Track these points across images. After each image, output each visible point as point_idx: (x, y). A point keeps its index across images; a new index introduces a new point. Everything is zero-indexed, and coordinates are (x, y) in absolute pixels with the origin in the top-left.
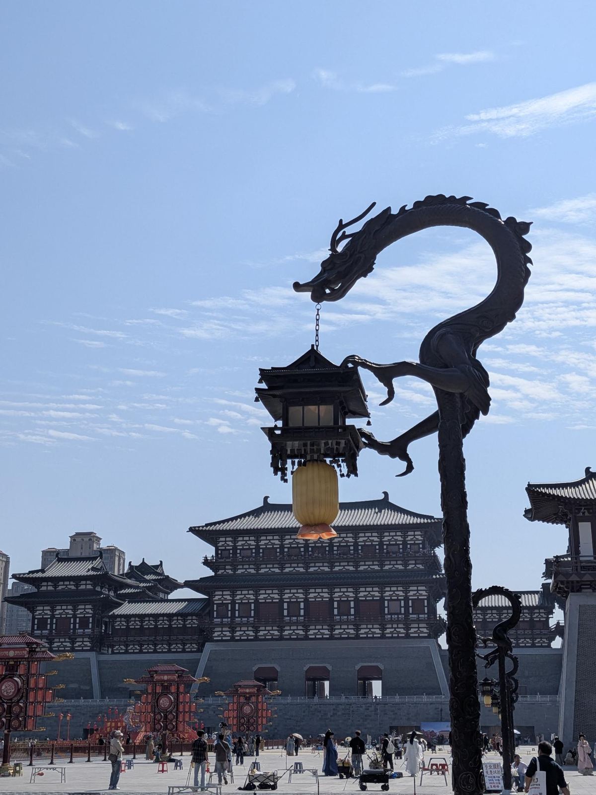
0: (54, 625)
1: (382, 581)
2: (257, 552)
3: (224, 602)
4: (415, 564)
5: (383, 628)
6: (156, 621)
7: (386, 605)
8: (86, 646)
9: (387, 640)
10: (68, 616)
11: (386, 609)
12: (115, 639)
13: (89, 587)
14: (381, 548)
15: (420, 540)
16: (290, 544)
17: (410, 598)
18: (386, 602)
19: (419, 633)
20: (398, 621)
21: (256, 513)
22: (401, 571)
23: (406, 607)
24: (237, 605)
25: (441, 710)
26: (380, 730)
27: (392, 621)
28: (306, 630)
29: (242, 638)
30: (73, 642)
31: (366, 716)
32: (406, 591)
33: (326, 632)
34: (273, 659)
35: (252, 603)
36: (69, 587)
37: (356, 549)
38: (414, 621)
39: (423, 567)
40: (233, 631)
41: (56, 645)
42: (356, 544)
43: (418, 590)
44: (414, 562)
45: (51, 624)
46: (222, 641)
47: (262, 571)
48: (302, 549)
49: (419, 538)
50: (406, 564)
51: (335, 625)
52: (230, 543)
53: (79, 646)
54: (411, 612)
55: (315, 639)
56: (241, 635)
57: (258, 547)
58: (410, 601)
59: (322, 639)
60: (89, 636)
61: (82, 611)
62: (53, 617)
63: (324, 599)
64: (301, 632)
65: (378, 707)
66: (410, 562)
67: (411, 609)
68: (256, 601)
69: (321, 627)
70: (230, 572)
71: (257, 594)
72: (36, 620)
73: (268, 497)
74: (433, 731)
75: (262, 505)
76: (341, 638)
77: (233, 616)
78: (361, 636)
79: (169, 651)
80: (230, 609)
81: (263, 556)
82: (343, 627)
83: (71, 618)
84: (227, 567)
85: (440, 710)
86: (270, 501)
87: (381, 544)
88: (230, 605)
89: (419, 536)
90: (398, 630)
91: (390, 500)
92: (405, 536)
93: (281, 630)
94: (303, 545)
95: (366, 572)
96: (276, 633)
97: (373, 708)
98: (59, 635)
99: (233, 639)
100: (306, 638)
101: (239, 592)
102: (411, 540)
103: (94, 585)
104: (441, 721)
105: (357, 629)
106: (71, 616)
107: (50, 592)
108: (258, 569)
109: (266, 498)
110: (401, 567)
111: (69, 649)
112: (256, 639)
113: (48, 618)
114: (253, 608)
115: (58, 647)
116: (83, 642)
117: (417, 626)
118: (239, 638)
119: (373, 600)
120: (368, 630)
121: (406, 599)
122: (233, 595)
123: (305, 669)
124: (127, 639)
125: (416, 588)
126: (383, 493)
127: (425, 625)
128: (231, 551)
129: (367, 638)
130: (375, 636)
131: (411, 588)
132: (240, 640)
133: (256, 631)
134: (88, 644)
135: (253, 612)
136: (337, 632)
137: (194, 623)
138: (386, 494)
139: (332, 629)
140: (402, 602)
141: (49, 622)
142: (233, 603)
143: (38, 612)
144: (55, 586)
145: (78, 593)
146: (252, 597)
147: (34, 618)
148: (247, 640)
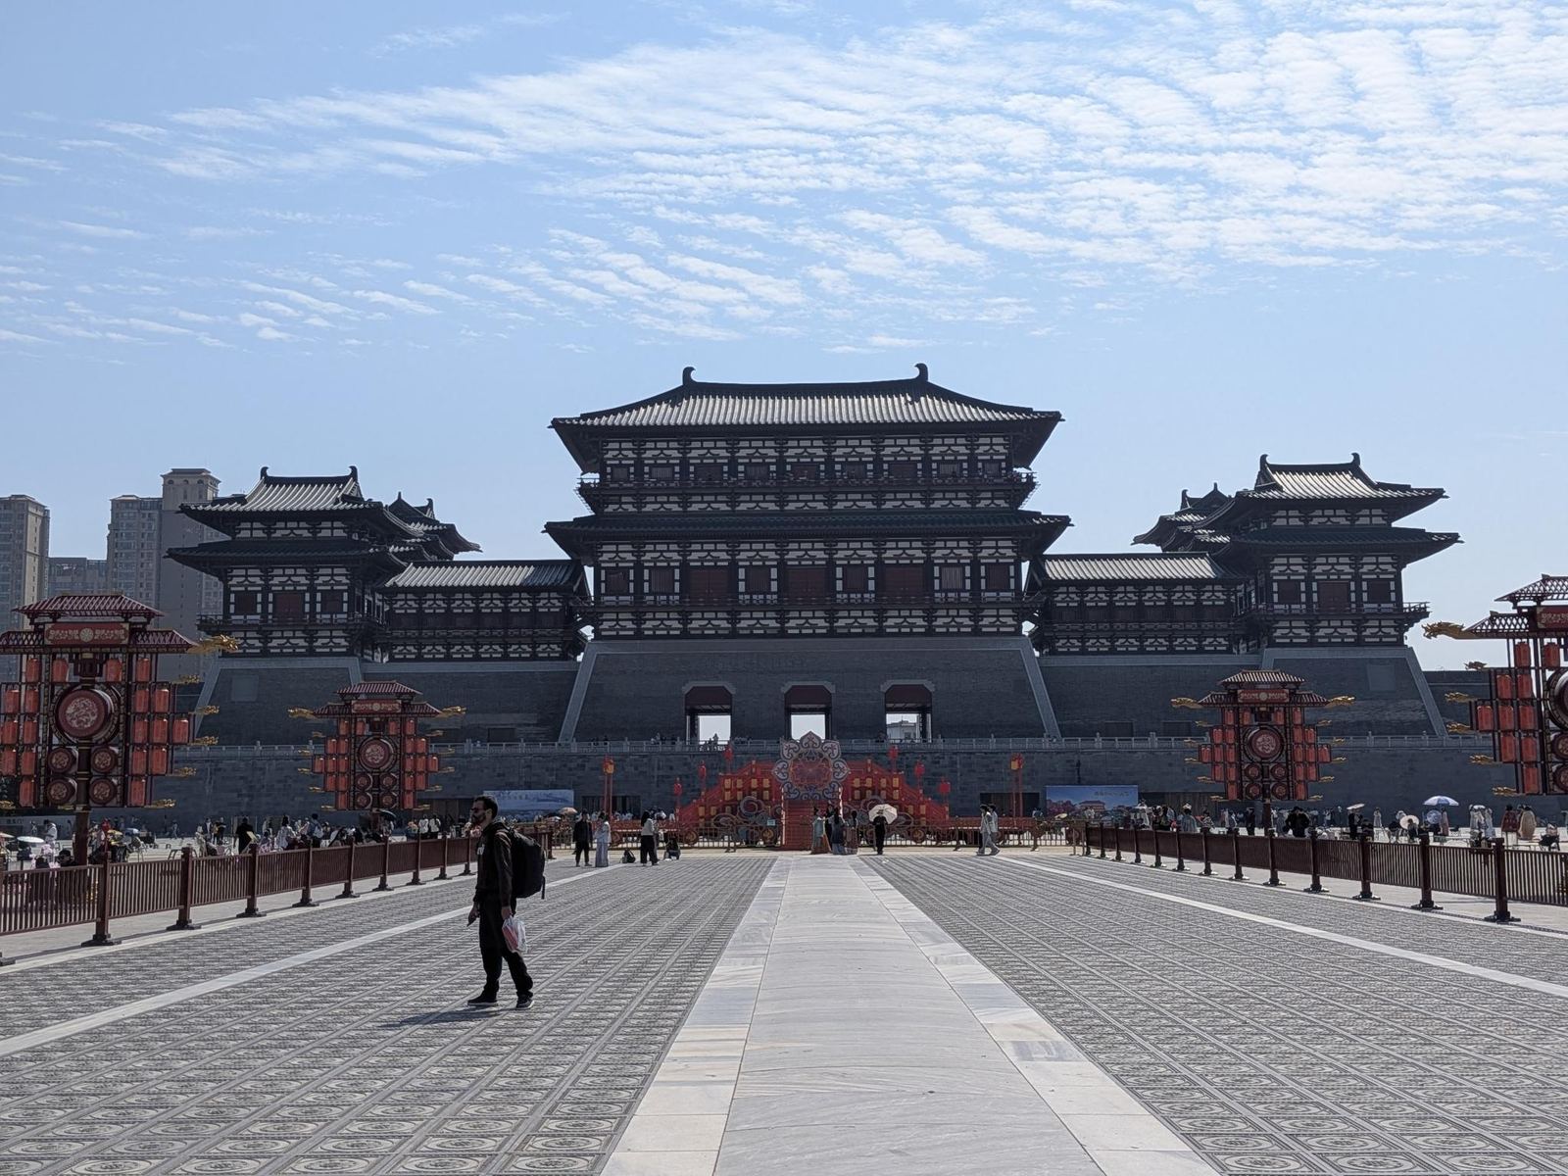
0: (271, 606)
1: (929, 530)
2: (684, 471)
3: (620, 565)
4: (992, 499)
5: (930, 617)
6: (477, 601)
7: (936, 573)
8: (338, 645)
9: (939, 639)
10: (298, 588)
11: (937, 582)
12: (396, 633)
13: (339, 533)
14: (927, 469)
15: (1002, 454)
16: (749, 456)
17: (983, 561)
18: (936, 569)
19: (998, 627)
20: (959, 604)
21: (673, 397)
22: (964, 511)
23: (975, 578)
24: (646, 572)
25: (1079, 764)
26: (962, 801)
27: (948, 605)
28: (782, 619)
29: (658, 633)
30: (311, 638)
31: (934, 774)
32: (975, 549)
33: (822, 623)
34: (720, 672)
35: (677, 567)
36: (297, 532)
37: (878, 470)
38: (992, 604)
39: (1006, 505)
40: (639, 620)
41: (275, 643)
42: (878, 461)
43: (997, 548)
44: (989, 495)
45: (265, 603)
46: (618, 637)
47: (695, 507)
48: (773, 468)
49: (1001, 449)
50: (973, 500)
51: (837, 611)
52: (630, 454)
53: (324, 646)
54: (983, 587)
55: (800, 635)
56: (655, 628)
57: (684, 463)
58: (983, 568)
59: (814, 635)
60: (344, 627)
61: (328, 578)
62: (266, 589)
63: (816, 563)
64: (773, 624)
65: (957, 758)
66: (983, 495)
67: (983, 581)
68: (684, 565)
69: (810, 614)
70: (631, 508)
71: (684, 552)
72: (232, 596)
73: (691, 369)
74: (1069, 802)
75: (681, 384)
76: (849, 635)
77: (639, 592)
78: (888, 630)
79: (505, 657)
80: (632, 578)
81: (696, 478)
82: (853, 614)
83: (305, 591)
84: (624, 499)
85: (1075, 763)
86: (695, 377)
87: (927, 459)
88: (632, 572)
89: (1000, 447)
90: (958, 620)
91: (931, 380)
92: (972, 446)
93: (734, 619)
94: (774, 460)
95: (898, 513)
96: (724, 624)
97: (946, 761)
98: (282, 625)
99: (638, 634)
100: (782, 633)
101: (650, 547)
102: (985, 453)
103: (350, 530)
104: (1079, 783)
105: (880, 618)
106: (305, 588)
107: (259, 540)
108: (685, 503)
109: (688, 371)
110: (964, 504)
111: (303, 650)
112: (685, 634)
113: (258, 592)
114: (677, 577)
115: (281, 646)
116: (331, 637)
117: (994, 612)
118: (651, 633)
119: (911, 565)
120: (901, 620)
121: (975, 564)
122: (639, 553)
123: (784, 690)
124: (420, 634)
125: (993, 544)
126: (918, 366)
127: (1010, 612)
128: (632, 470)
129: (899, 634)
130: (915, 630)
131: (985, 544)
132: (654, 637)
133: (685, 619)
134: (343, 642)
135: (677, 585)
136: (841, 623)
137: (554, 606)
138: (922, 368)
139: (831, 618)
140: (968, 569)
141: (259, 599)
142: (639, 567)
143: (235, 581)
144: (269, 531)
145: (317, 543)
146: (675, 556)
147: (227, 592)
148: (668, 637)
